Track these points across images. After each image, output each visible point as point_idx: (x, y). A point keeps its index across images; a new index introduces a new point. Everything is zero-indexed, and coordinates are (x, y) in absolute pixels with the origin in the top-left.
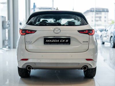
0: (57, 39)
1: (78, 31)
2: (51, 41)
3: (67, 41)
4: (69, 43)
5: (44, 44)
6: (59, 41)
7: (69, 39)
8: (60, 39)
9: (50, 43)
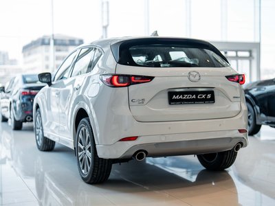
0: (192, 93)
1: (227, 77)
2: (181, 97)
3: (209, 96)
4: (212, 100)
5: (170, 104)
6: (197, 96)
7: (212, 93)
8: (197, 93)
9: (181, 102)
